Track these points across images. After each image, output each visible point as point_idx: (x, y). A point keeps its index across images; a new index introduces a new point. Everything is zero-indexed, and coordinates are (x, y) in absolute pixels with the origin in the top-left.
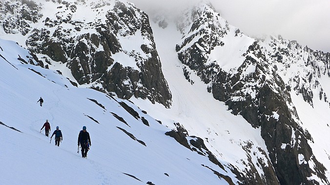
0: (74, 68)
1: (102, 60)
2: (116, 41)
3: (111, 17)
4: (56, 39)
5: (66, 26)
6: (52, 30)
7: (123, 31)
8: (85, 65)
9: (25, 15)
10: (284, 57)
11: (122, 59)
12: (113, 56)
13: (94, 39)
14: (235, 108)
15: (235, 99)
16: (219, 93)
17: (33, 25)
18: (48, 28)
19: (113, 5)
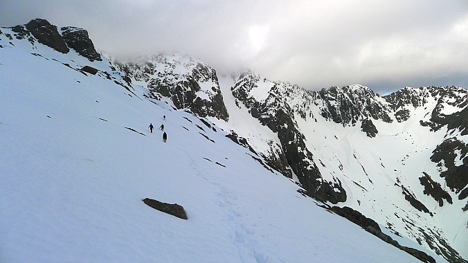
0: (174, 100)
1: (190, 96)
2: (198, 85)
3: (195, 72)
4: (164, 84)
5: (170, 77)
6: (162, 79)
7: (202, 79)
8: (180, 99)
9: (147, 71)
10: (290, 93)
11: (201, 95)
12: (196, 93)
13: (186, 84)
14: (264, 122)
15: (264, 117)
16: (255, 114)
17: (151, 76)
18: (160, 78)
19: (196, 65)
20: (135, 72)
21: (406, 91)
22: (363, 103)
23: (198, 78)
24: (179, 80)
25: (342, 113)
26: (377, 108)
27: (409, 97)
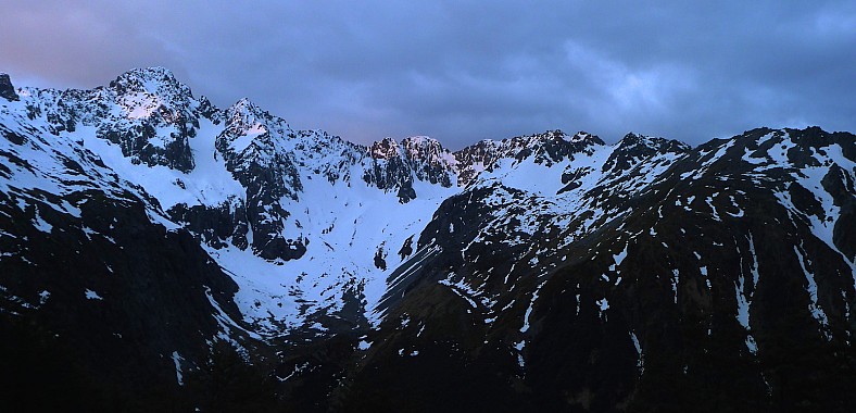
0: (123, 147)
1: (141, 142)
2: (153, 131)
3: (154, 116)
4: (115, 130)
5: (123, 121)
6: (114, 124)
7: (161, 124)
8: (129, 145)
9: (99, 114)
11: (155, 142)
12: (149, 140)
13: (139, 129)
17: (104, 120)
18: (112, 122)
19: (158, 106)
20: (84, 116)
21: (482, 145)
22: (422, 162)
23: (157, 122)
24: (134, 124)
25: (389, 175)
26: (439, 168)
27: (482, 153)
